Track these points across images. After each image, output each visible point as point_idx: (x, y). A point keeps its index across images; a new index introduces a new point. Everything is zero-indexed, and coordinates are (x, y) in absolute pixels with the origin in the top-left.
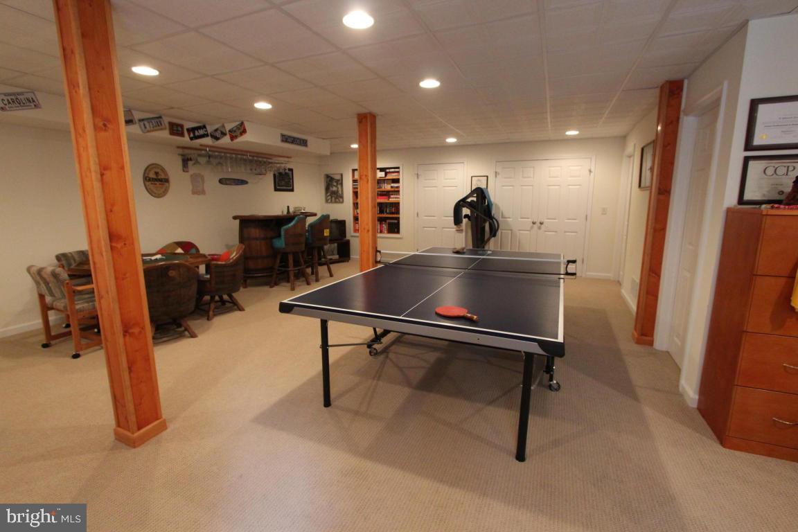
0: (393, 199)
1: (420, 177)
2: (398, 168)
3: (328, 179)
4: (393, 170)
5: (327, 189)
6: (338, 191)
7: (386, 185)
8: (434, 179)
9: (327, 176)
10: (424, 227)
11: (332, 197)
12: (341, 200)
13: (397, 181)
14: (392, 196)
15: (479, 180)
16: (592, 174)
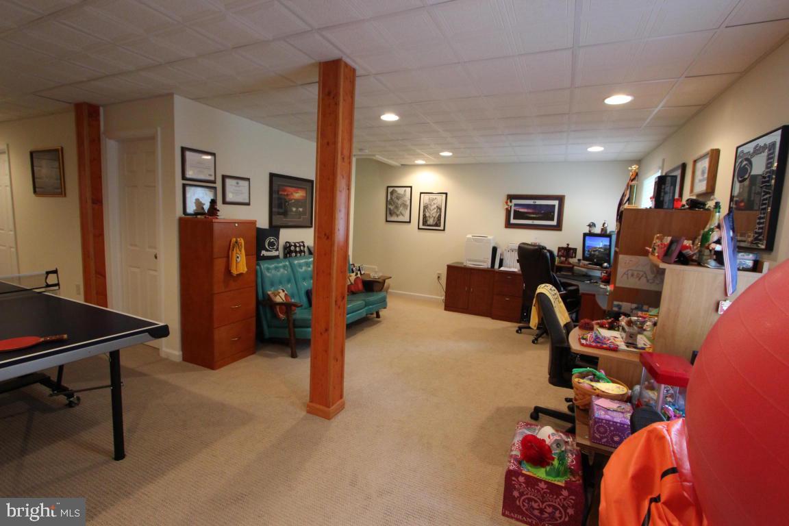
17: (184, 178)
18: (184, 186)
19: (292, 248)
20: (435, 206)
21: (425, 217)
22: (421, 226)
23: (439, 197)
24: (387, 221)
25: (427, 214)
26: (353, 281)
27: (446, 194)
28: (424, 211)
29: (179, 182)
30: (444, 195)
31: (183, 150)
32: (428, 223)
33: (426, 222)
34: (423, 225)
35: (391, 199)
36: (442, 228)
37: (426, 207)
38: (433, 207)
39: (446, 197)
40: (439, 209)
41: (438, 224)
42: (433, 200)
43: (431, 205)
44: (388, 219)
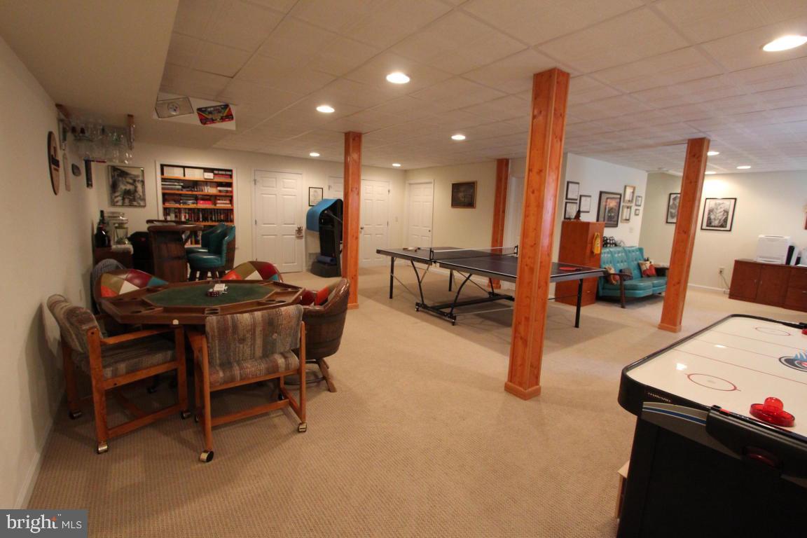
0: (222, 204)
1: (257, 183)
2: (231, 171)
3: (116, 173)
4: (224, 173)
5: (114, 187)
6: (136, 191)
7: (209, 187)
8: (274, 187)
9: (114, 169)
10: (263, 235)
11: (123, 199)
12: (142, 203)
13: (230, 185)
14: (219, 202)
15: (315, 191)
16: (391, 194)
17: (567, 199)
18: (566, 203)
19: (608, 241)
20: (722, 210)
21: (709, 219)
22: (704, 227)
23: (727, 202)
24: (667, 222)
25: (712, 217)
26: (648, 268)
27: (735, 199)
28: (709, 214)
29: (565, 201)
30: (733, 201)
31: (568, 183)
32: (713, 224)
33: (710, 223)
34: (707, 226)
35: (673, 203)
36: (728, 228)
37: (711, 211)
38: (719, 211)
39: (735, 201)
40: (726, 212)
41: (723, 224)
42: (720, 204)
43: (717, 209)
44: (669, 221)
